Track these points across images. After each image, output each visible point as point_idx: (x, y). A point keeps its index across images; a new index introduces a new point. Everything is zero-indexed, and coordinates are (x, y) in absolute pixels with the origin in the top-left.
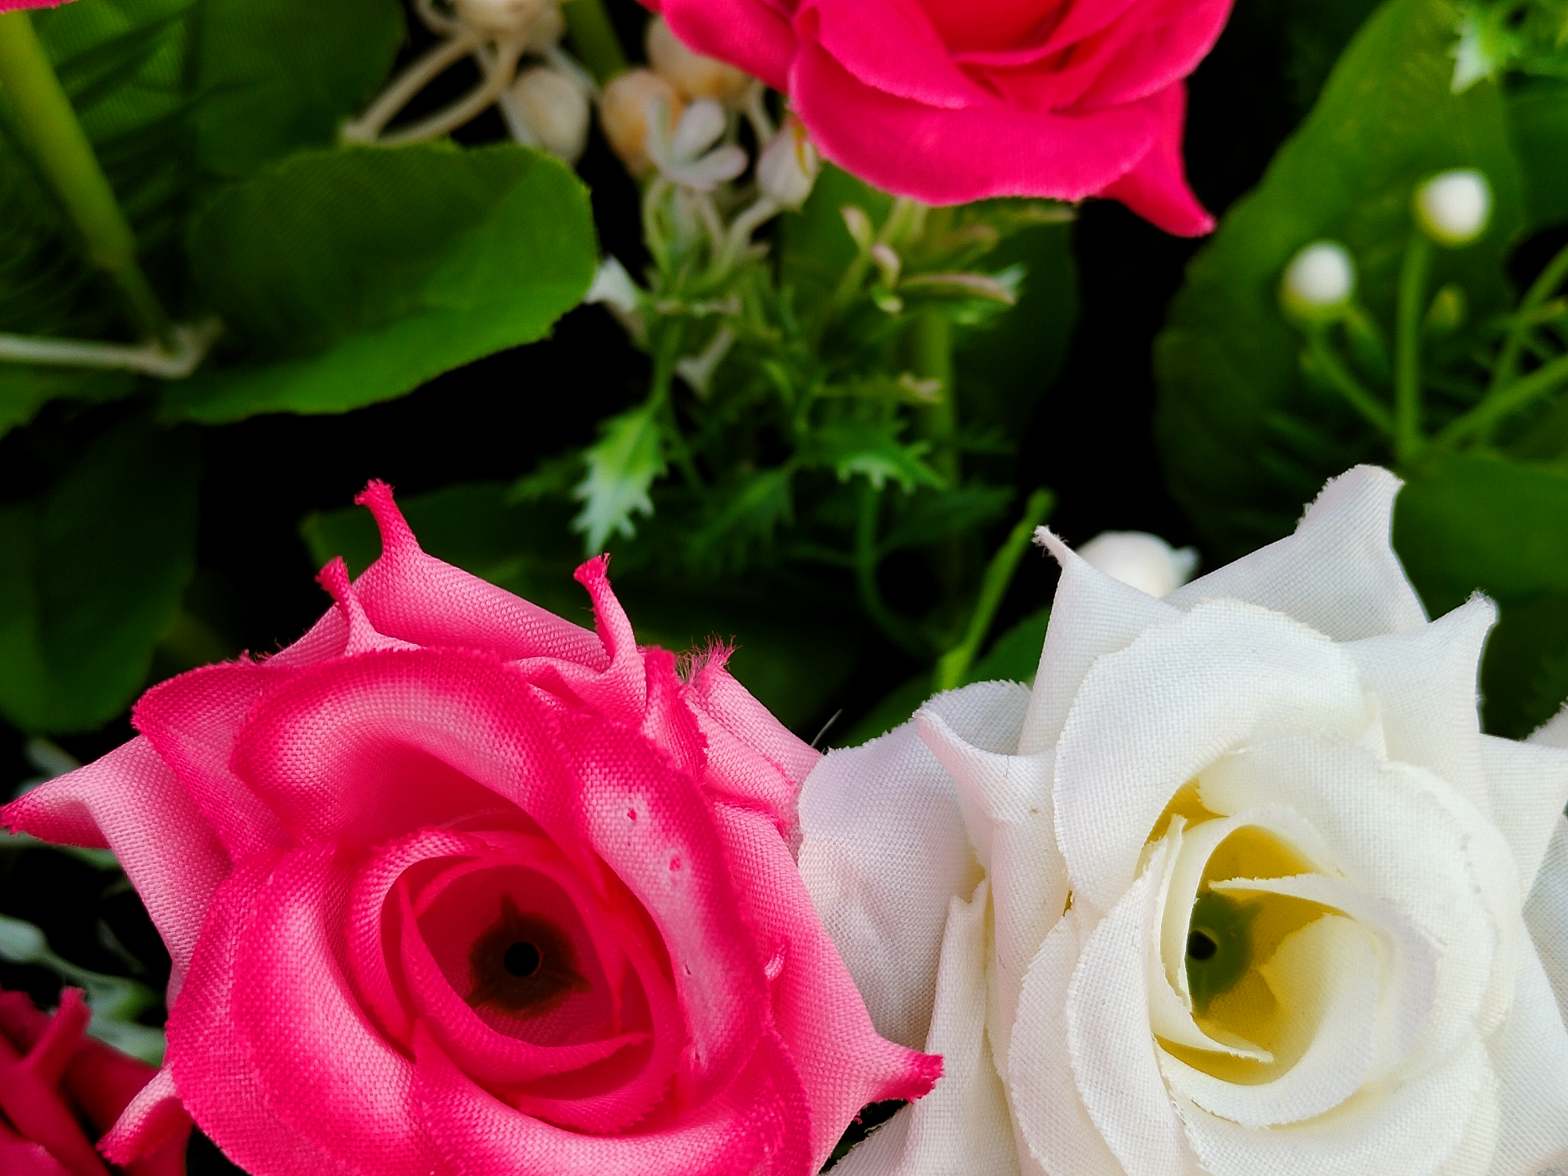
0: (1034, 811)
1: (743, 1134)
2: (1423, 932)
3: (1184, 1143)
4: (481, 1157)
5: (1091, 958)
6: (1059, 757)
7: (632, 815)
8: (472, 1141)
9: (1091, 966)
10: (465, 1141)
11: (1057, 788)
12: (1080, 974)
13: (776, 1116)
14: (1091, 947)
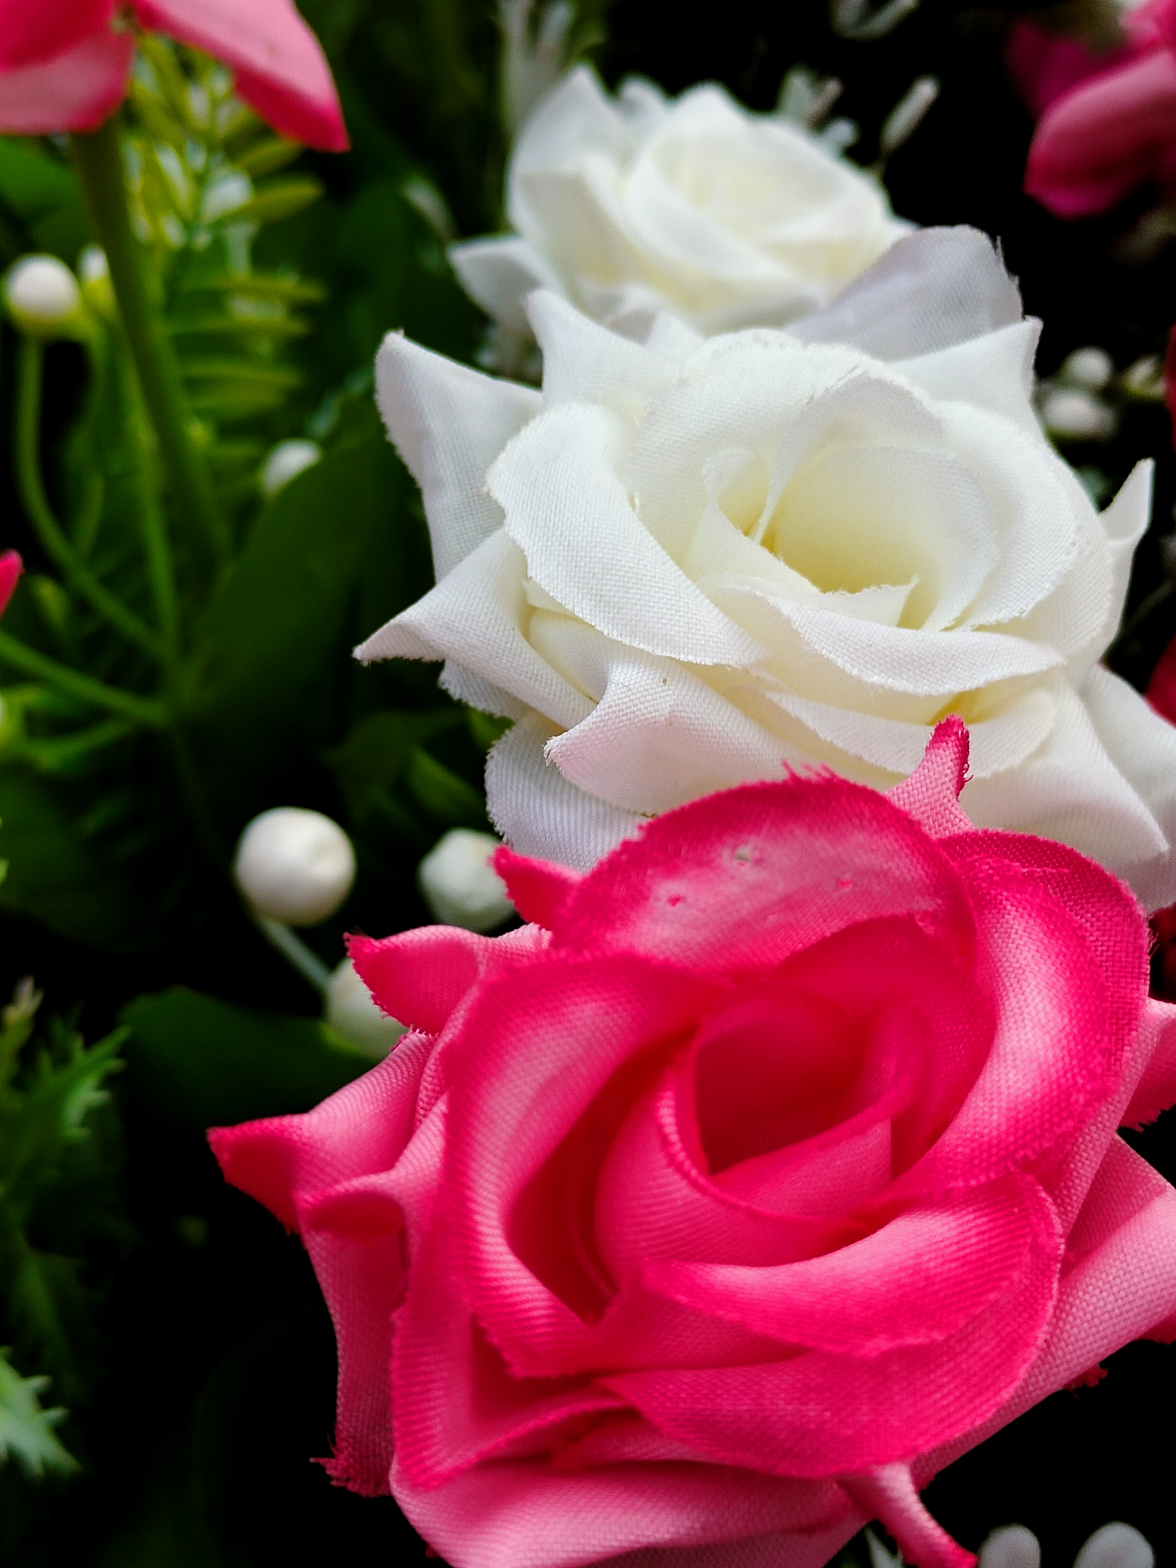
0: (665, 681)
1: (1005, 894)
2: (841, 383)
3: (997, 628)
4: (1017, 1130)
5: (826, 646)
6: (620, 639)
7: (675, 901)
8: (997, 1138)
9: (833, 648)
10: (997, 1146)
11: (649, 649)
12: (840, 659)
13: (988, 863)
14: (816, 643)
